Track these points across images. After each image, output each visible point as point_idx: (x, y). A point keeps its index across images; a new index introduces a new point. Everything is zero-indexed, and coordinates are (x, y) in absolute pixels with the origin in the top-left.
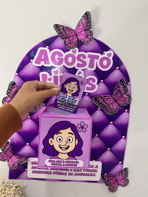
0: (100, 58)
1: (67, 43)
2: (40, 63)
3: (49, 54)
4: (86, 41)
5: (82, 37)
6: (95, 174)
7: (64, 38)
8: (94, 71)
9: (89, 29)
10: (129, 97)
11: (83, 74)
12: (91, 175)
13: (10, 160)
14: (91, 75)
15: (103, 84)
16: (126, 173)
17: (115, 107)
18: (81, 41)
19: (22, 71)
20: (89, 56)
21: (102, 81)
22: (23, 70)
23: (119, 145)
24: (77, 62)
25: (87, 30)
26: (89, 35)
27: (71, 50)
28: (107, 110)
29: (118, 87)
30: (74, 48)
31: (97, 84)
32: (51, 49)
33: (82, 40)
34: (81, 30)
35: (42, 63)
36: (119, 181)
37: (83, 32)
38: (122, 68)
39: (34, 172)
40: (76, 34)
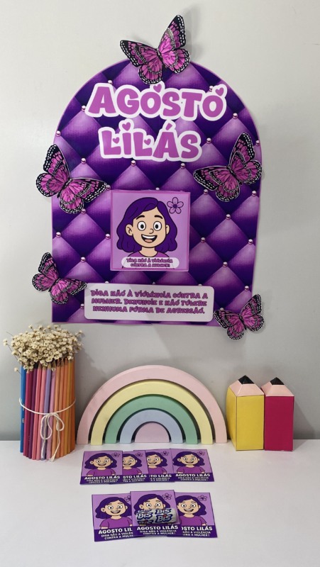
0: (203, 98)
1: (144, 73)
2: (98, 112)
3: (114, 95)
4: (177, 68)
5: (169, 62)
6: (202, 308)
7: (139, 65)
8: (194, 121)
9: (181, 46)
10: (258, 166)
11: (175, 129)
12: (196, 311)
13: (53, 288)
14: (188, 130)
15: (211, 144)
16: (258, 305)
17: (233, 187)
18: (168, 68)
19: (67, 128)
20: (184, 95)
21: (209, 139)
22: (70, 125)
23: (244, 255)
24: (163, 106)
25: (179, 48)
26: (182, 58)
27: (152, 86)
28: (220, 192)
29: (237, 149)
30: (156, 83)
31: (201, 145)
32: (116, 86)
33: (171, 68)
34: (168, 50)
35: (103, 112)
36: (247, 321)
37: (171, 52)
38: (244, 114)
39: (96, 309)
40: (159, 57)
